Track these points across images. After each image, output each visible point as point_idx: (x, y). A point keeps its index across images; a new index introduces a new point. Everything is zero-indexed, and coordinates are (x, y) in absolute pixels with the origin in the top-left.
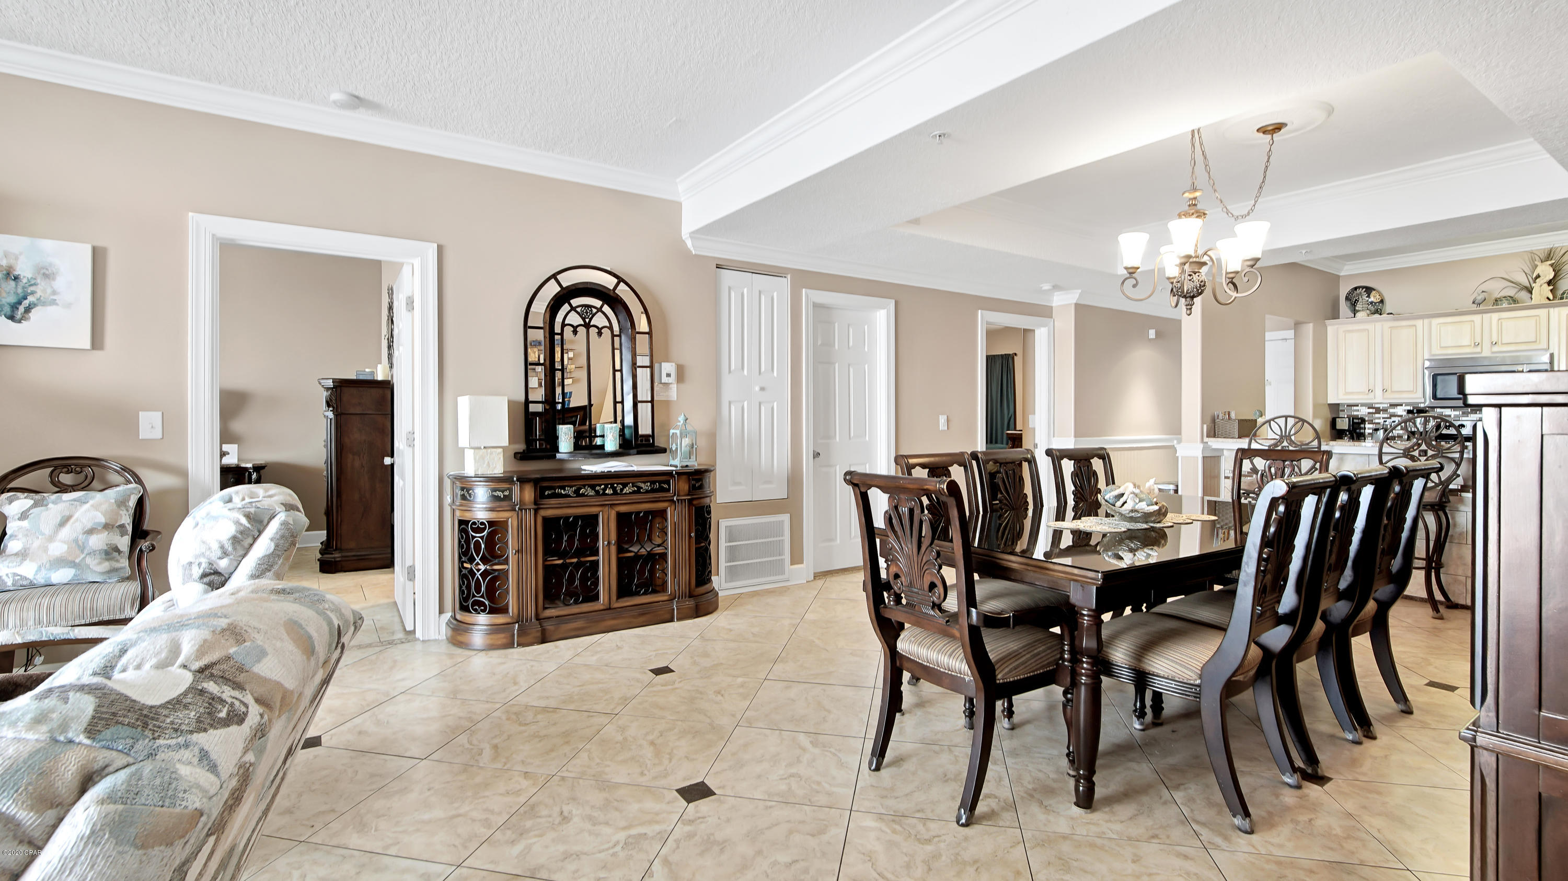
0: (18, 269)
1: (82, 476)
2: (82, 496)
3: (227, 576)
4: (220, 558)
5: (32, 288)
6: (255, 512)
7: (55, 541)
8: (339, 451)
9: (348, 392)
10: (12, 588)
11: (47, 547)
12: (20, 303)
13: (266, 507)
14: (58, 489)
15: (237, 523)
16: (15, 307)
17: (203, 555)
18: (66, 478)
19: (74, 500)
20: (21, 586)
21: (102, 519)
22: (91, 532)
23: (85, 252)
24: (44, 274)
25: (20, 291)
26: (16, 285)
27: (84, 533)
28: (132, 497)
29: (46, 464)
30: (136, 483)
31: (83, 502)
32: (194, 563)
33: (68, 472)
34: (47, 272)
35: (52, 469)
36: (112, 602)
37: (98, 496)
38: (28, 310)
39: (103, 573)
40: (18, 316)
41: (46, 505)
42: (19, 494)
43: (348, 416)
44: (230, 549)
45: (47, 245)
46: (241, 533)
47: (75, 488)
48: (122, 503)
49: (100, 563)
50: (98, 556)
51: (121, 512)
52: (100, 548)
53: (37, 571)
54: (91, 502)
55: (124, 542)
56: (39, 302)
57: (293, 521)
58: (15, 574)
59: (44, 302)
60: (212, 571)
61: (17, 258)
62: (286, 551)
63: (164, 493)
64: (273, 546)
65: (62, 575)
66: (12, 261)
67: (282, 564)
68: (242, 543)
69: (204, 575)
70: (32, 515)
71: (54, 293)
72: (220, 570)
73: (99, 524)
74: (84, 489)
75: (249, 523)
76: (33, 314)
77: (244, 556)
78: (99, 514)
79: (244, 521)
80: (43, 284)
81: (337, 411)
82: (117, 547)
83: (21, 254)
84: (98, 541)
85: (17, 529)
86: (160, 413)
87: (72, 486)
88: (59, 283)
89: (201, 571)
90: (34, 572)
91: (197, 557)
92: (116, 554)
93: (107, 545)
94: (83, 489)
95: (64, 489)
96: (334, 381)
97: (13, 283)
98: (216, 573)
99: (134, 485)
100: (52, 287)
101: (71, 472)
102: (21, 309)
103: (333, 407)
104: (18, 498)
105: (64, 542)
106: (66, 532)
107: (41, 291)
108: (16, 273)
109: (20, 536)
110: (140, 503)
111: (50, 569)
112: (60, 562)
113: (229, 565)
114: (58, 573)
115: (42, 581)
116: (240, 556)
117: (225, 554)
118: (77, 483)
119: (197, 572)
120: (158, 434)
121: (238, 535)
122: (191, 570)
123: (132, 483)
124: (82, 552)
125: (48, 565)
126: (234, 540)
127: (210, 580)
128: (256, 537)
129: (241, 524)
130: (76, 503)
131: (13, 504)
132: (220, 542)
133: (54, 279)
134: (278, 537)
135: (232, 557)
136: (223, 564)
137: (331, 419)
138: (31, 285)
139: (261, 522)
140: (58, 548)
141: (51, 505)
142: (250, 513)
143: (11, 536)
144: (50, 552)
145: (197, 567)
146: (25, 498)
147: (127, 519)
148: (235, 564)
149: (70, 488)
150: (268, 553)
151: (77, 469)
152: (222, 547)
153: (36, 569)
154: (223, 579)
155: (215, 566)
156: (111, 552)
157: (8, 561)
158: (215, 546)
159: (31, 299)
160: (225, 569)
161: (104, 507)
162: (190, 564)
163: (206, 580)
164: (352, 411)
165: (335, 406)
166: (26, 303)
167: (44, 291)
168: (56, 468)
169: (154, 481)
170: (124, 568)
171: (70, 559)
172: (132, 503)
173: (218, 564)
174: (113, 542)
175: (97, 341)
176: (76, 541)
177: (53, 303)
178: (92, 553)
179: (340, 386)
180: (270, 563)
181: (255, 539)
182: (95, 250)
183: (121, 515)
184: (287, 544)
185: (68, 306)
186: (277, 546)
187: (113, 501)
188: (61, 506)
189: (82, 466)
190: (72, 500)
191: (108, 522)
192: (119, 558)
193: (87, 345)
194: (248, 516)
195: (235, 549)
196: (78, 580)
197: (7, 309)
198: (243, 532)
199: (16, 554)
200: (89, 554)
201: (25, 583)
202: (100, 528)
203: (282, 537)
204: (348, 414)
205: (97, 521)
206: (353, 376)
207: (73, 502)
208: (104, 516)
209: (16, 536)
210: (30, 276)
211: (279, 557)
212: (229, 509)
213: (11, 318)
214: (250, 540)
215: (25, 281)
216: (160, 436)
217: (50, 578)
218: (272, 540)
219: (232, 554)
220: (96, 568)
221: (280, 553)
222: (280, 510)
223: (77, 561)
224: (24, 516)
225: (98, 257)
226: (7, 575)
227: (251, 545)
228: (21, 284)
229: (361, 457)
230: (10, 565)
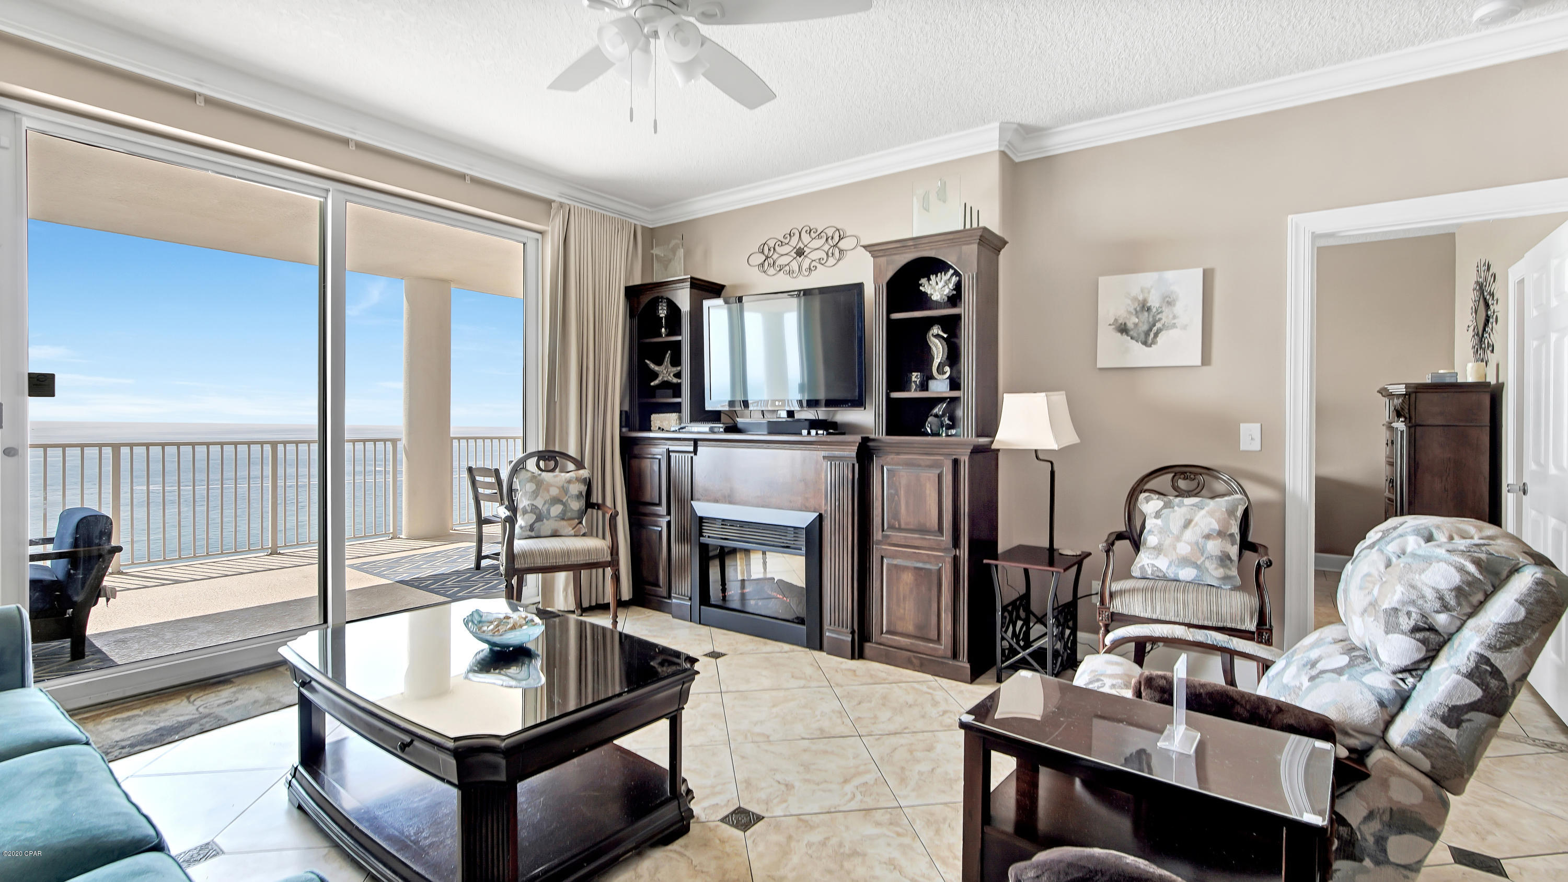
0: (1149, 301)
1: (1195, 482)
2: (1199, 502)
3: (1446, 637)
4: (1438, 612)
5: (1159, 316)
6: (1487, 559)
7: (1181, 541)
8: (1412, 472)
9: (1424, 401)
10: (1151, 577)
11: (1176, 545)
12: (1151, 330)
13: (1503, 555)
14: (1177, 494)
15: (1461, 570)
16: (1147, 334)
17: (1413, 603)
18: (1182, 484)
19: (1193, 505)
20: (1157, 576)
21: (1216, 526)
22: (1208, 537)
23: (1199, 273)
24: (1168, 302)
25: (1151, 319)
26: (1149, 315)
27: (1203, 537)
28: (1240, 507)
29: (1169, 470)
30: (1241, 493)
31: (1200, 507)
32: (1400, 610)
33: (1184, 479)
34: (1170, 300)
35: (1173, 475)
36: (1234, 610)
37: (1212, 504)
38: (1156, 335)
39: (1219, 579)
40: (1150, 341)
41: (1173, 508)
42: (1152, 495)
43: (1427, 428)
44: (1453, 603)
45: (1170, 275)
46: (1469, 584)
47: (1190, 493)
48: (1231, 512)
49: (1216, 569)
50: (1215, 562)
51: (1231, 521)
52: (1216, 554)
53: (1168, 566)
54: (1206, 509)
55: (1234, 551)
56: (1164, 328)
57: (1556, 581)
58: (1153, 565)
59: (1168, 327)
60: (1427, 626)
61: (1149, 292)
62: (1544, 622)
63: (1265, 505)
64: (1522, 613)
65: (1187, 574)
66: (1146, 295)
67: (1537, 639)
68: (1471, 598)
69: (1416, 629)
70: (1164, 515)
71: (1174, 317)
72: (1437, 627)
73: (1213, 530)
74: (1198, 495)
75: (1481, 573)
76: (1160, 339)
77: (1470, 616)
78: (1213, 521)
79: (1472, 568)
80: (1167, 310)
81: (1410, 422)
82: (1229, 555)
83: (1152, 287)
84: (1214, 547)
85: (1153, 526)
86: (1259, 425)
87: (1188, 492)
88: (1179, 308)
89: (1412, 623)
90: (1166, 567)
91: (1404, 603)
92: (1228, 562)
93: (1221, 551)
94: (1196, 495)
95: (1181, 493)
96: (1407, 386)
97: (1146, 314)
98: (1432, 629)
99: (1239, 496)
100: (1173, 312)
101: (1187, 478)
102: (1152, 335)
103: (1406, 418)
104: (1152, 499)
105: (1188, 543)
106: (1189, 535)
107: (1165, 318)
108: (1149, 305)
109: (1156, 533)
110: (1246, 513)
111: (1178, 566)
112: (1186, 561)
113: (1450, 623)
114: (1184, 571)
115: (1172, 576)
116: (1465, 614)
117: (1446, 608)
118: (1191, 489)
119: (1406, 623)
120: (1256, 446)
121: (1464, 586)
122: (1397, 617)
123: (1237, 493)
124: (1202, 555)
125: (1177, 562)
126: (1459, 592)
127: (1424, 636)
128: (1489, 593)
129: (1468, 573)
130: (1194, 508)
131: (1149, 503)
132: (1437, 591)
133: (1174, 305)
134: (1531, 600)
135: (1455, 613)
136: (1442, 620)
137: (1402, 432)
138: (1159, 313)
139: (1497, 574)
140: (1184, 549)
141: (1176, 508)
142: (1480, 559)
143: (1149, 531)
144: (1178, 551)
145: (1406, 617)
146: (1158, 499)
147: (1235, 529)
148: (1458, 623)
149: (1187, 494)
150: (1515, 620)
151: (1192, 476)
152: (1441, 598)
153: (1167, 564)
154: (1442, 639)
155: (1430, 620)
156: (1224, 559)
157: (1148, 553)
158: (1430, 594)
159: (1158, 325)
160: (1444, 628)
161: (1217, 514)
162: (1396, 610)
163: (1419, 635)
164: (1430, 421)
165: (1407, 416)
166: (1155, 329)
167: (1167, 317)
168: (1176, 474)
169: (1257, 492)
170: (1234, 577)
171: (1193, 559)
172: (1239, 513)
173: (1433, 619)
174: (1226, 550)
175: (1206, 359)
176: (1197, 543)
177: (1174, 326)
178: (1210, 557)
179: (1416, 392)
180: (1518, 635)
181: (1488, 596)
182: (1205, 272)
183: (1231, 524)
184: (1548, 614)
185: (1185, 327)
186: (1529, 613)
187: (1224, 510)
188: (1184, 510)
189: (1195, 474)
190: (1191, 505)
191: (1221, 529)
192: (1231, 566)
193: (1198, 362)
194: (1477, 563)
195: (1459, 604)
196: (1199, 580)
197: (1142, 336)
198: (1472, 583)
199: (1154, 548)
200: (1208, 558)
201: (1160, 574)
202: (1215, 535)
203: (1539, 602)
204: (1428, 426)
205: (1212, 527)
206: (1428, 380)
207: (1192, 507)
208: (1218, 523)
209: (1153, 532)
210: (1157, 305)
211: (1534, 629)
212: (1448, 551)
213: (1145, 343)
214: (1480, 597)
215: (1154, 310)
216: (1259, 448)
217: (1178, 574)
218: (1521, 602)
219: (1455, 610)
220: (1214, 573)
221: (1534, 624)
222: (1526, 562)
223: (1199, 563)
224: (1158, 515)
225: (1208, 277)
226: (1148, 565)
227: (1482, 604)
228: (1152, 314)
229: (1444, 478)
230: (1150, 556)
